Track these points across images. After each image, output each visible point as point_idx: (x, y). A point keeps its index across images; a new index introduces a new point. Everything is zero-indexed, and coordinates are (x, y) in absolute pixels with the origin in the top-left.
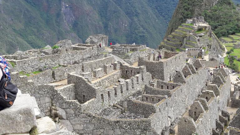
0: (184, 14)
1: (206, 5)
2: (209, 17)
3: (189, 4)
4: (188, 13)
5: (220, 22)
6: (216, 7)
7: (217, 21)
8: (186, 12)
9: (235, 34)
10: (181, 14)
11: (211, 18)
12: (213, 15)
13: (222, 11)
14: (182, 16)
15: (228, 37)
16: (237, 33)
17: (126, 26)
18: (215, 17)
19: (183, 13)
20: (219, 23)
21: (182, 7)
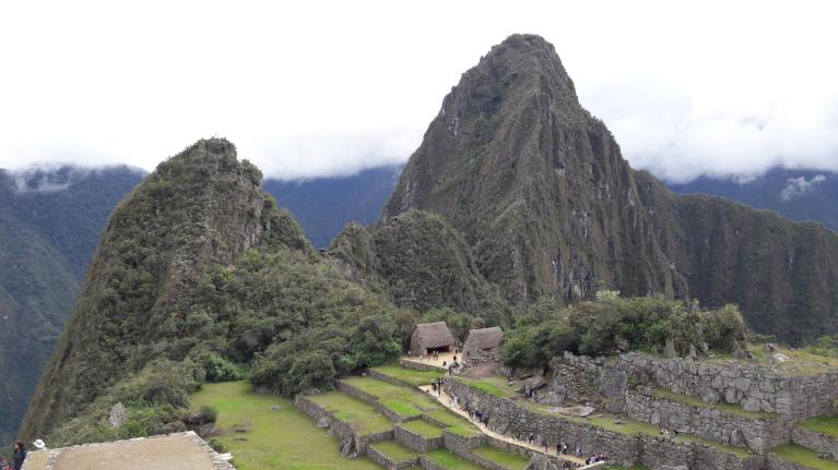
0: (121, 280)
1: (214, 244)
2: (232, 291)
3: (143, 242)
4: (143, 277)
5: (280, 311)
6: (255, 255)
7: (268, 308)
8: (132, 274)
9: (368, 374)
10: (110, 280)
11: (242, 297)
12: (247, 284)
13: (281, 268)
14: (111, 290)
15: (338, 387)
16: (376, 365)
17: (6, 317)
18: (255, 291)
19: (116, 275)
20: (275, 315)
21: (115, 252)
